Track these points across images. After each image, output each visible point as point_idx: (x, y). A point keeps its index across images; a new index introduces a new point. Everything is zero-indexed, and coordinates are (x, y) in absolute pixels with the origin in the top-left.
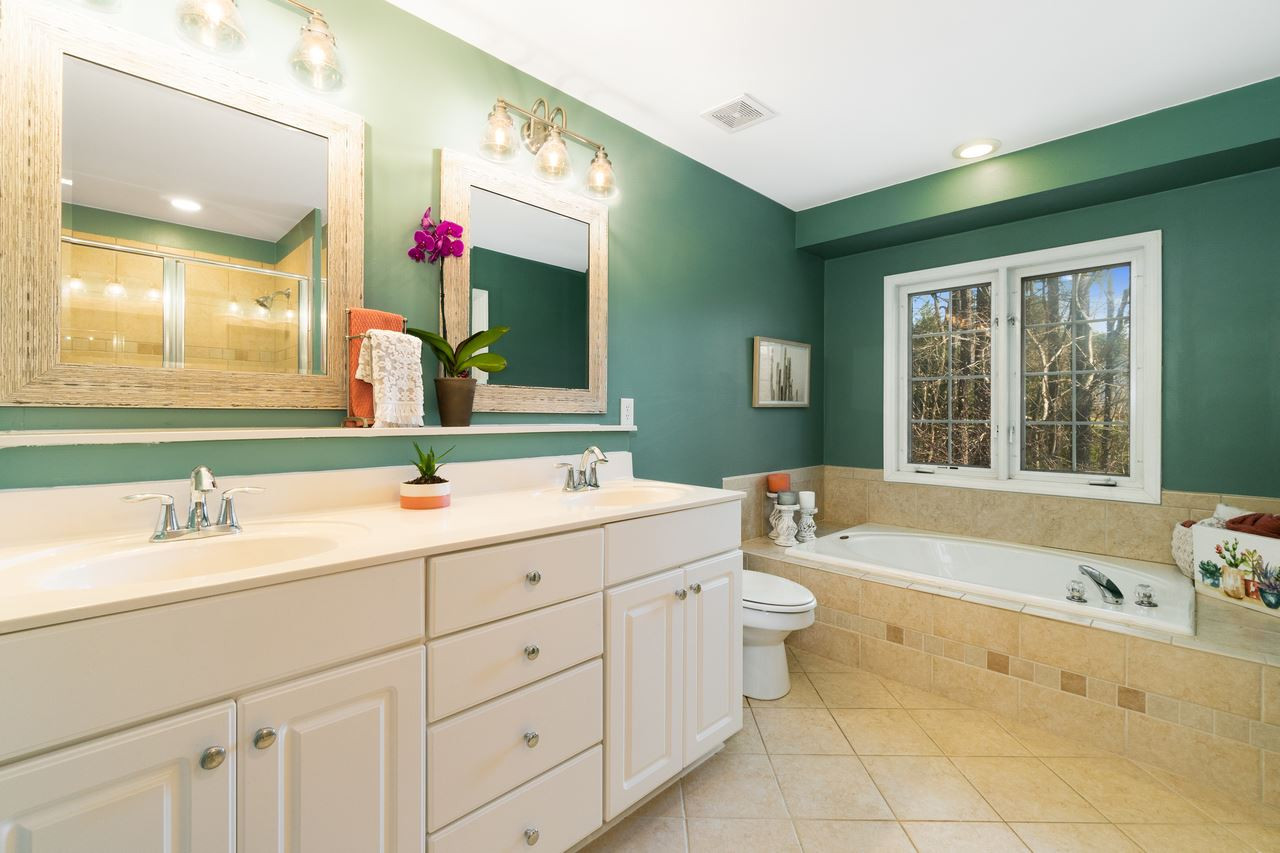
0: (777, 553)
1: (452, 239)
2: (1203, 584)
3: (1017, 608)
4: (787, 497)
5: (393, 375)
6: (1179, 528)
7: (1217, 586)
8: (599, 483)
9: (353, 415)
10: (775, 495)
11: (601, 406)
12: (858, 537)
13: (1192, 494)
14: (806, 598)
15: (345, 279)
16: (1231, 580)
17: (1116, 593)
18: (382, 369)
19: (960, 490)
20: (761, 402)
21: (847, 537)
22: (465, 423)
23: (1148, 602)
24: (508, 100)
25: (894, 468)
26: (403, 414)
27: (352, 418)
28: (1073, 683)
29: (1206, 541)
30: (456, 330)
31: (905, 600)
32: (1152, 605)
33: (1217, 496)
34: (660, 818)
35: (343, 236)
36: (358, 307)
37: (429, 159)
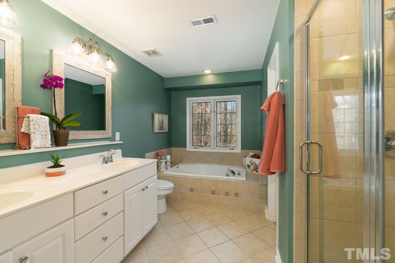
0: (161, 173)
1: (59, 82)
2: (248, 170)
3: (217, 179)
4: (163, 158)
5: (39, 131)
6: (244, 158)
7: (249, 169)
8: (113, 160)
9: (19, 145)
10: (160, 157)
11: (110, 135)
12: (182, 166)
13: (246, 150)
14: (171, 185)
15: (13, 94)
16: (251, 168)
17: (234, 173)
18: (35, 128)
19: (204, 152)
20: (156, 131)
21: (178, 167)
22: (66, 145)
23: (239, 174)
24: (80, 38)
25: (189, 147)
26: (43, 144)
27: (19, 147)
28: (227, 194)
29: (248, 160)
30: (59, 113)
31: (194, 181)
32: (240, 175)
33: (250, 150)
34: (138, 252)
35: (12, 78)
36: (19, 105)
37: (48, 52)
